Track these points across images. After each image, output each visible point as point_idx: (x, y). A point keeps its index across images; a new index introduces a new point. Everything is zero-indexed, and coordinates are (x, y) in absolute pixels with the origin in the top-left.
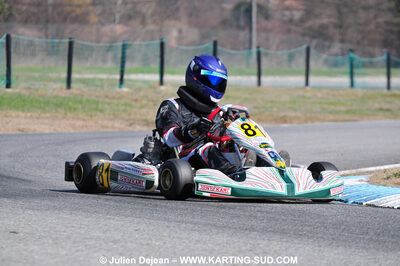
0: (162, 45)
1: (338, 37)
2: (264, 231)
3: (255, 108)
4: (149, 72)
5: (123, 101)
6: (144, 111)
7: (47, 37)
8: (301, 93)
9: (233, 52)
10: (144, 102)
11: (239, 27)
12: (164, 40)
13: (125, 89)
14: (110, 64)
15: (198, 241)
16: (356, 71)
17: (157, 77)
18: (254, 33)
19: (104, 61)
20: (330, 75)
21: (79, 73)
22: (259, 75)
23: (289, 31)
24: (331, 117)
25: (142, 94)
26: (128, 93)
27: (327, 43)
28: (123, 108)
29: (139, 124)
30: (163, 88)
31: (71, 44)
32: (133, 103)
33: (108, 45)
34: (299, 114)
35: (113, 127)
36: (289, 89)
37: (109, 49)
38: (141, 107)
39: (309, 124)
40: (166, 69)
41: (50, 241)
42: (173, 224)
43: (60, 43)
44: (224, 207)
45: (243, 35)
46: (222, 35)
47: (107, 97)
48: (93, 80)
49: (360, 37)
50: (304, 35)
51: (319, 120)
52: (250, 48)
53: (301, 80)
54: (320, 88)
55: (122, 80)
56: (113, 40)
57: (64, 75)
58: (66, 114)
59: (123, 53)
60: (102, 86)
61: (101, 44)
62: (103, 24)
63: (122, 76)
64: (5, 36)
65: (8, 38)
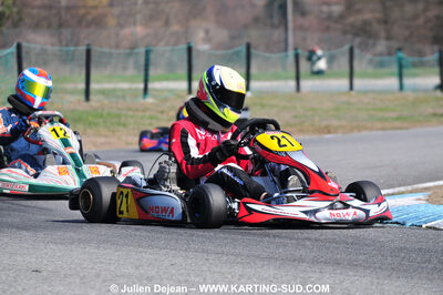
0: (190, 50)
1: (383, 34)
2: (315, 261)
3: (296, 117)
4: (177, 79)
5: (148, 114)
7: (61, 44)
8: (344, 98)
9: (267, 55)
10: (172, 114)
11: (272, 26)
12: (192, 44)
13: (150, 100)
14: (131, 72)
16: (405, 71)
17: (184, 85)
18: (290, 33)
19: (125, 68)
20: (375, 76)
21: (98, 82)
22: (298, 79)
23: (328, 29)
24: (379, 125)
25: (168, 104)
26: (153, 104)
27: (371, 41)
28: (148, 121)
31: (88, 52)
32: (159, 115)
33: (128, 51)
34: (344, 123)
36: (331, 94)
37: (130, 55)
38: (169, 120)
39: (356, 134)
40: (194, 76)
42: (211, 257)
44: (268, 235)
45: (277, 34)
46: (254, 35)
47: (130, 109)
48: (114, 90)
49: (407, 33)
50: (345, 33)
51: (366, 128)
52: (286, 50)
53: (345, 83)
54: (365, 92)
55: (146, 90)
56: (134, 46)
57: (82, 86)
58: (85, 130)
59: (147, 60)
60: (124, 97)
61: (121, 51)
62: (122, 27)
63: (146, 81)
64: (15, 44)
65: (19, 47)
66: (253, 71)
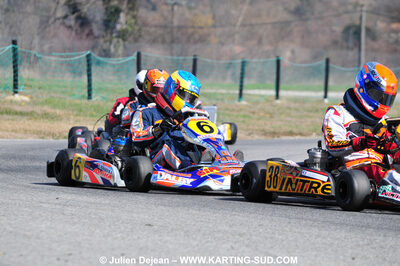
0: (278, 62)
4: (265, 88)
5: (242, 113)
6: (261, 122)
7: (172, 55)
9: (343, 69)
10: (262, 114)
11: (348, 48)
12: (281, 58)
13: (244, 103)
14: (229, 81)
15: (318, 236)
17: (273, 93)
18: (363, 53)
19: (224, 78)
23: (395, 51)
25: (259, 106)
26: (247, 106)
28: (242, 119)
29: (258, 134)
30: (278, 102)
31: (195, 61)
32: (251, 115)
33: (228, 61)
37: (229, 66)
38: (259, 119)
40: (282, 86)
41: (182, 233)
42: (293, 221)
43: (184, 60)
45: (352, 54)
46: (332, 54)
47: (227, 109)
48: (215, 93)
52: (359, 65)
55: (241, 95)
56: (233, 58)
59: (243, 69)
60: (222, 100)
61: (222, 62)
62: (223, 44)
63: (241, 91)
64: (136, 54)
65: (139, 55)
66: (330, 83)
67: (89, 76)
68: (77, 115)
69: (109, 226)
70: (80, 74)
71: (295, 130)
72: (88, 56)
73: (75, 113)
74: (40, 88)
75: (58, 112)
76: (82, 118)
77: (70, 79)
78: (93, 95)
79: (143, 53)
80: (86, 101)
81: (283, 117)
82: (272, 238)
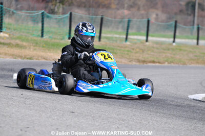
0: (148, 21)
3: (196, 56)
4: (141, 35)
5: (127, 49)
6: (137, 55)
7: (89, 14)
9: (184, 27)
10: (138, 50)
11: (188, 15)
12: (150, 19)
13: (128, 43)
14: (120, 30)
15: (166, 123)
17: (145, 38)
18: (196, 18)
19: (118, 28)
21: (105, 34)
22: (198, 39)
25: (136, 46)
26: (130, 45)
28: (126, 52)
29: (135, 61)
30: (147, 43)
31: (102, 19)
32: (132, 50)
33: (120, 20)
35: (121, 62)
37: (120, 22)
38: (136, 53)
40: (150, 34)
41: (91, 118)
42: (152, 113)
43: (96, 18)
45: (190, 18)
46: (179, 18)
47: (119, 46)
48: (112, 37)
55: (127, 38)
56: (123, 18)
59: (128, 25)
60: (116, 41)
61: (117, 20)
62: (118, 9)
63: (127, 36)
64: (69, 13)
65: (71, 14)
66: (177, 34)
67: (43, 24)
68: (34, 46)
69: (51, 112)
70: (38, 23)
71: (156, 60)
72: (43, 13)
73: (34, 45)
74: (15, 30)
75: (24, 44)
76: (37, 48)
77: (32, 25)
78: (45, 35)
79: (73, 13)
80: (40, 38)
81: (149, 52)
82: (140, 123)
